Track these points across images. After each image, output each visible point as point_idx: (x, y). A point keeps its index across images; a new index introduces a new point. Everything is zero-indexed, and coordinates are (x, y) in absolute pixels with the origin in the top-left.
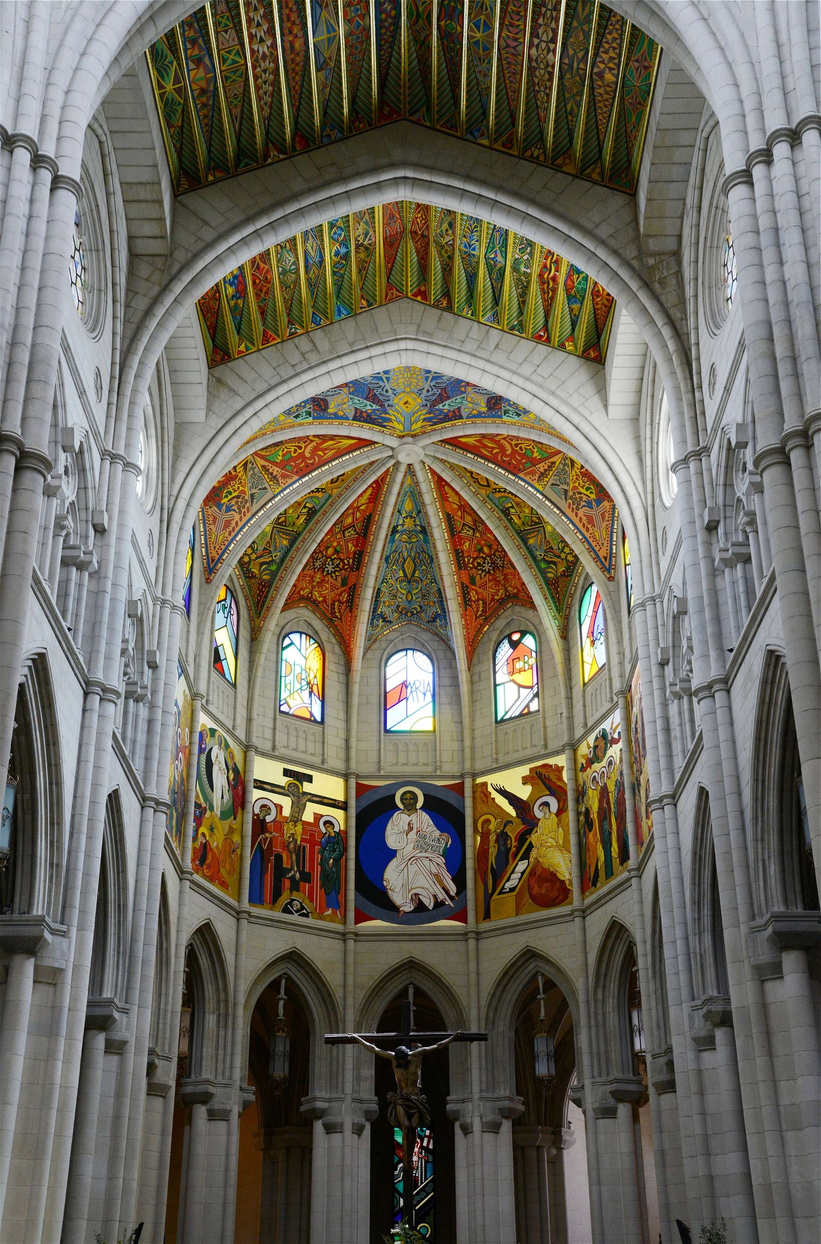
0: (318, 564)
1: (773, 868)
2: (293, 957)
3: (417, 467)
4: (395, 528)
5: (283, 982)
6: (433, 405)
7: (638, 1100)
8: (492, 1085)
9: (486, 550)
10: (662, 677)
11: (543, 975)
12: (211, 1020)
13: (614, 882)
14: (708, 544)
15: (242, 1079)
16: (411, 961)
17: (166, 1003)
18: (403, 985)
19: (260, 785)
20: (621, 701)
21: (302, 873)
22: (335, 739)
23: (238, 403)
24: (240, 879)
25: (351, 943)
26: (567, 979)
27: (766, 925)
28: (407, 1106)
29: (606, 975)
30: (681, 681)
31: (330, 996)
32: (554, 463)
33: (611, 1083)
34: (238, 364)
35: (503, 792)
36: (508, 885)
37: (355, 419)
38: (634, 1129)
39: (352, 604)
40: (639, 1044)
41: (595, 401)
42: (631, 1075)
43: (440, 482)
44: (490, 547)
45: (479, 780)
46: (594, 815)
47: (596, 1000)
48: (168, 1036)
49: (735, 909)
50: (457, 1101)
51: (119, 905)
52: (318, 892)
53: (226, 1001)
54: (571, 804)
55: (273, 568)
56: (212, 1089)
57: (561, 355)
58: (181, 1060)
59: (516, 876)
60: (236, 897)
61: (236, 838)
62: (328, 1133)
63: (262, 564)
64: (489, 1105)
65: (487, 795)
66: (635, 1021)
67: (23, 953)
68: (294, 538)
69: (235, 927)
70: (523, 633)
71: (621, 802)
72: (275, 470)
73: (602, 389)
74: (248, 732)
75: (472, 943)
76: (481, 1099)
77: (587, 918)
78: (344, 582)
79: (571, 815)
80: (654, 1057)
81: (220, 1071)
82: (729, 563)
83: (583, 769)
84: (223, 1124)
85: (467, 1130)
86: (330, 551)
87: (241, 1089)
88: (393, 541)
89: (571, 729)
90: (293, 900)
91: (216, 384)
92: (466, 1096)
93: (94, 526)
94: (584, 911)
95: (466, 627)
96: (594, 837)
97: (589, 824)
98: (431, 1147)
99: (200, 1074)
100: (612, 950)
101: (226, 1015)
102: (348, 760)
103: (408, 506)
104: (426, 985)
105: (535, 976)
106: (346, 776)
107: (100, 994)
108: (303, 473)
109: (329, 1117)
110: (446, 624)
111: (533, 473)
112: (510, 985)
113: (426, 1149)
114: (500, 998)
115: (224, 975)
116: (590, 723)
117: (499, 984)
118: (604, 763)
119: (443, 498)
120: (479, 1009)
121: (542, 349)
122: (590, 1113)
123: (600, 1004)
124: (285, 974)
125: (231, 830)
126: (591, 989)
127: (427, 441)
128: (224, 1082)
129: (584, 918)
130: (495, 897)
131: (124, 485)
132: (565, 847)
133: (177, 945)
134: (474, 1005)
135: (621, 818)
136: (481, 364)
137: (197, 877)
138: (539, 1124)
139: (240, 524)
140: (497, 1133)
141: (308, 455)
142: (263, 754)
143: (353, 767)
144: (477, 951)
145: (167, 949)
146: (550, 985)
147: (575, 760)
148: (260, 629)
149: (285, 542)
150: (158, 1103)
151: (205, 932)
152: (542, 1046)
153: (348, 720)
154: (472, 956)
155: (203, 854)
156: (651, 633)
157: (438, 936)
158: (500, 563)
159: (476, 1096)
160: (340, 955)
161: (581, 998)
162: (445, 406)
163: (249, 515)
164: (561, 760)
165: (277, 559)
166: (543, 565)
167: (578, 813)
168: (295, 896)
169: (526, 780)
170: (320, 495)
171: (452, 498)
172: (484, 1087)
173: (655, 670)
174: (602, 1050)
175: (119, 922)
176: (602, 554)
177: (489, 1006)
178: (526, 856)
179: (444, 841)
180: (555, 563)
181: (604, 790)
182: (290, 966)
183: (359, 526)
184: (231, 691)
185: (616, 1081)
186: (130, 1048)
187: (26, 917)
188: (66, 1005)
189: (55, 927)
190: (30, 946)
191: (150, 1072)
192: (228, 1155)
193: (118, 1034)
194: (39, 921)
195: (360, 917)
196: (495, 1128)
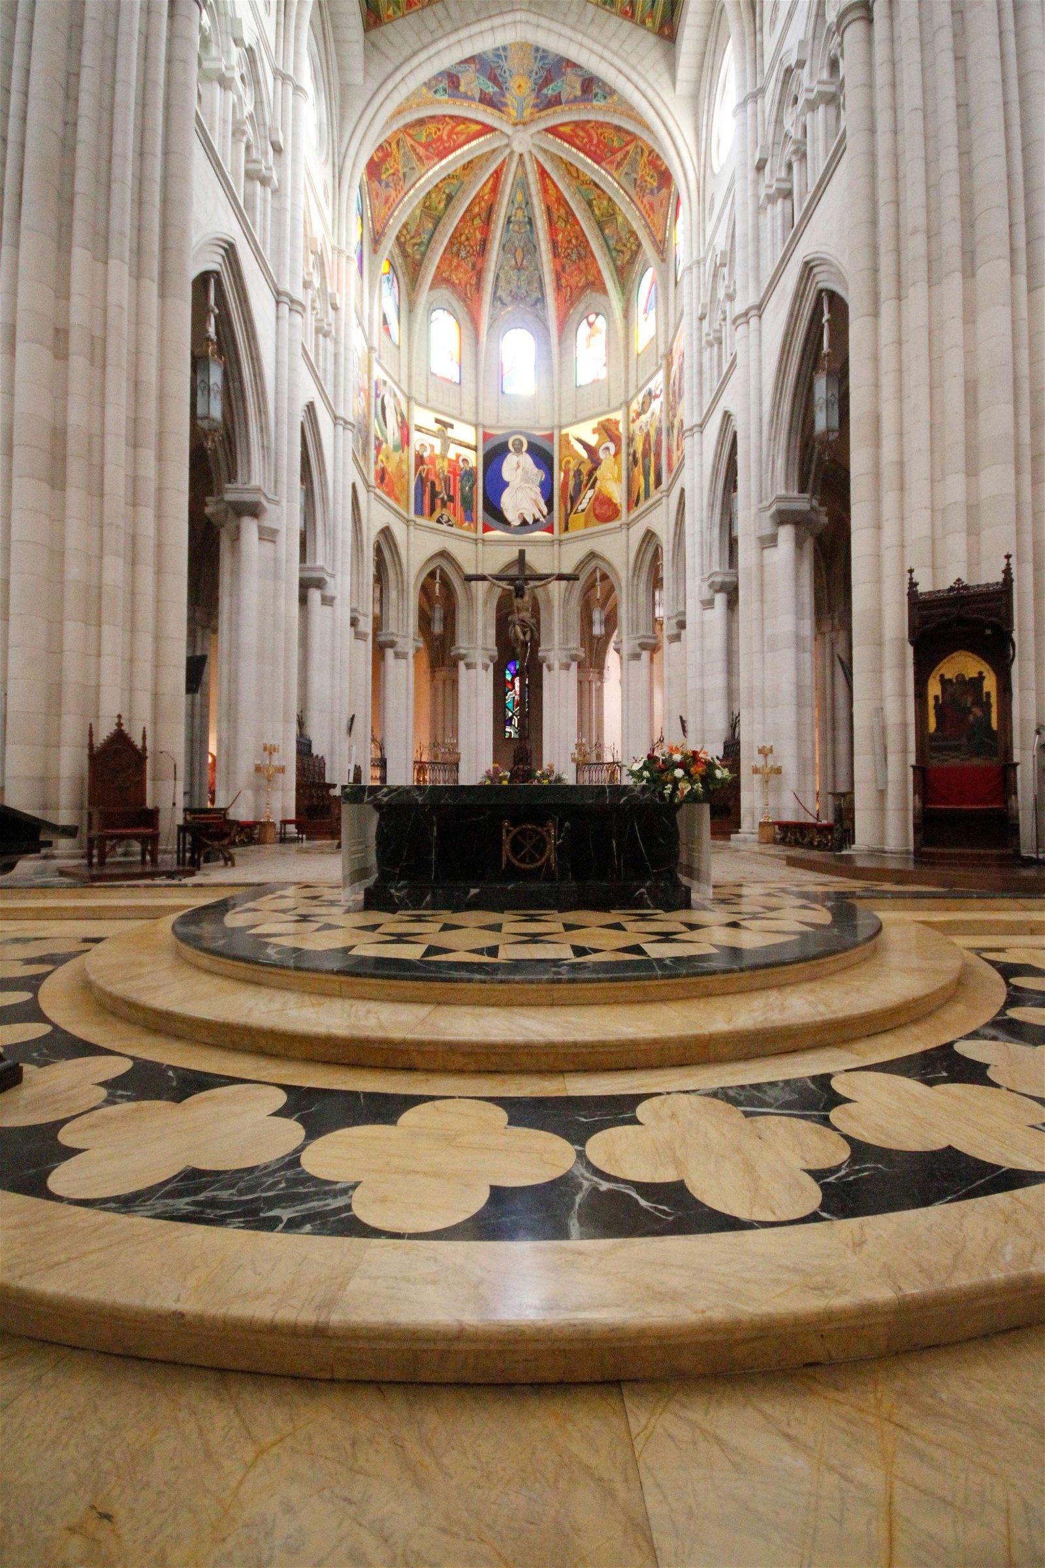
0: (455, 249)
1: (780, 462)
2: (444, 554)
3: (526, 157)
4: (509, 218)
5: (439, 571)
6: (540, 90)
7: (654, 649)
8: (566, 640)
9: (574, 241)
10: (700, 329)
11: (601, 570)
12: (393, 594)
13: (650, 502)
14: (756, 183)
15: (414, 634)
16: (520, 559)
17: (362, 577)
19: (419, 429)
20: (664, 363)
21: (449, 496)
22: (469, 399)
23: (390, 67)
24: (408, 497)
25: (480, 546)
26: (616, 574)
27: (770, 506)
29: (641, 568)
30: (715, 331)
32: (628, 152)
33: (640, 637)
34: (388, 29)
35: (580, 441)
36: (581, 507)
37: (481, 101)
38: (651, 666)
39: (478, 287)
40: (659, 612)
41: (666, 78)
42: (653, 632)
43: (543, 173)
44: (577, 238)
45: (564, 432)
46: (639, 455)
47: (633, 584)
48: (366, 601)
49: (749, 496)
50: (545, 651)
52: (459, 509)
53: (403, 582)
54: (624, 447)
55: (423, 248)
56: (396, 639)
57: (642, 32)
58: (375, 619)
59: (586, 501)
61: (404, 467)
62: (467, 669)
63: (414, 245)
64: (564, 653)
65: (568, 442)
66: (657, 597)
67: (248, 515)
68: (437, 222)
69: (406, 531)
70: (597, 315)
71: (658, 443)
72: (421, 151)
73: (672, 67)
74: (410, 386)
75: (556, 546)
76: (559, 648)
77: (631, 530)
78: (474, 266)
79: (623, 455)
80: (669, 618)
81: (400, 628)
82: (771, 199)
83: (634, 421)
84: (403, 661)
85: (550, 668)
86: (463, 238)
87: (415, 639)
88: (508, 231)
89: (627, 391)
90: (443, 515)
91: (371, 47)
92: (551, 647)
93: (273, 144)
94: (628, 524)
95: (558, 309)
96: (638, 471)
97: (635, 462)
99: (389, 629)
100: (646, 551)
101: (403, 591)
102: (477, 413)
103: (519, 197)
105: (595, 571)
106: (476, 426)
107: (316, 562)
108: (442, 155)
109: (468, 659)
110: (544, 307)
111: (611, 163)
112: (581, 573)
115: (400, 563)
116: (641, 384)
118: (649, 414)
119: (545, 190)
121: (627, 25)
122: (625, 658)
123: (635, 587)
124: (440, 566)
125: (401, 461)
126: (631, 577)
127: (533, 129)
128: (404, 634)
129: (629, 529)
130: (572, 515)
131: (295, 108)
132: (619, 480)
133: (368, 540)
135: (658, 455)
136: (579, 37)
137: (378, 491)
138: (592, 666)
139: (397, 201)
140: (569, 670)
141: (445, 137)
142: (420, 405)
143: (481, 419)
144: (560, 553)
145: (361, 541)
146: (604, 577)
147: (628, 415)
148: (415, 302)
149: (431, 226)
150: (361, 643)
151: (386, 532)
152: (597, 616)
153: (477, 383)
154: (556, 555)
155: (382, 475)
156: (695, 292)
157: (535, 542)
158: (582, 252)
159: (556, 646)
160: (474, 554)
161: (624, 584)
162: (549, 91)
163: (402, 193)
164: (618, 416)
165: (425, 241)
166: (614, 254)
167: (628, 455)
168: (445, 511)
169: (594, 431)
170: (455, 181)
171: (552, 191)
172: (562, 641)
173: (695, 323)
174: (635, 618)
176: (658, 238)
178: (593, 487)
179: (539, 475)
180: (622, 252)
181: (648, 435)
182: (442, 561)
183: (484, 215)
184: (395, 350)
185: (643, 637)
186: (337, 602)
187: (247, 486)
188: (284, 557)
189: (270, 496)
190: (253, 510)
191: (354, 622)
192: (407, 680)
193: (329, 592)
194: (258, 490)
195: (486, 529)
196: (567, 667)
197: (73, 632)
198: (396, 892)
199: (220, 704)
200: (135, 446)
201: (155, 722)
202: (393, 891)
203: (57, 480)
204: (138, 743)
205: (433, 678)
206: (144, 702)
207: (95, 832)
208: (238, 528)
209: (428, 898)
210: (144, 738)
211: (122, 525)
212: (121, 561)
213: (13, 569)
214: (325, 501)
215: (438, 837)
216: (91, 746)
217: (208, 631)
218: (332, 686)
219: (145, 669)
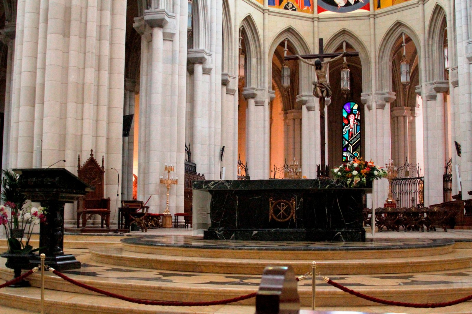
2: (290, 30)
5: (286, 42)
7: (446, 92)
8: (381, 87)
11: (405, 34)
12: (254, 61)
15: (269, 88)
16: (344, 30)
17: (232, 53)
18: (340, 42)
25: (316, 23)
26: (415, 35)
28: (321, 87)
29: (433, 32)
31: (307, 48)
33: (434, 83)
38: (444, 105)
40: (447, 64)
42: (444, 80)
47: (428, 45)
48: (233, 67)
50: (365, 95)
51: (204, 6)
53: (260, 52)
56: (255, 92)
58: (240, 80)
60: (262, 3)
62: (308, 111)
64: (380, 96)
66: (446, 54)
67: (157, 27)
69: (262, 17)
75: (372, 19)
76: (376, 94)
77: (425, 5)
80: (452, 70)
81: (259, 84)
84: (261, 107)
85: (370, 108)
87: (269, 92)
90: (288, 3)
92: (369, 93)
94: (424, 1)
98: (359, 118)
99: (251, 86)
100: (436, 20)
101: (261, 58)
104: (351, 42)
105: (401, 35)
107: (199, 47)
109: (308, 104)
112: (390, 39)
113: (357, 120)
114: (385, 46)
115: (258, 40)
117: (384, 39)
120: (375, 52)
122: (424, 98)
123: (430, 47)
124: (287, 39)
126: (426, 39)
128: (261, 89)
129: (424, 4)
133: (235, 26)
134: (373, 50)
138: (405, 105)
140: (383, 109)
144: (374, 24)
145: (230, 28)
146: (408, 40)
150: (231, 97)
151: (248, 19)
152: (404, 68)
154: (372, 26)
157: (356, 17)
159: (374, 92)
160: (311, 29)
161: (422, 44)
168: (290, 1)
172: (378, 88)
174: (431, 69)
175: (204, 14)
177: (380, 50)
182: (288, 35)
185: (437, 83)
186: (213, 72)
187: (157, 10)
188: (178, 49)
189: (170, 14)
190: (160, 24)
191: (225, 83)
192: (264, 121)
193: (208, 65)
194: (163, 12)
195: (320, 10)
196: (382, 107)
197: (71, 107)
198: (219, 232)
199: (140, 142)
200: (101, 10)
201: (107, 153)
202: (216, 232)
203: (66, 33)
204: (100, 164)
205: (286, 118)
206: (103, 142)
207: (81, 210)
208: (151, 35)
209: (233, 235)
210: (103, 162)
211: (94, 51)
212: (93, 70)
213: (46, 79)
214: (205, 7)
215: (239, 206)
216: (79, 166)
217: (133, 94)
218: (210, 128)
219: (103, 125)
